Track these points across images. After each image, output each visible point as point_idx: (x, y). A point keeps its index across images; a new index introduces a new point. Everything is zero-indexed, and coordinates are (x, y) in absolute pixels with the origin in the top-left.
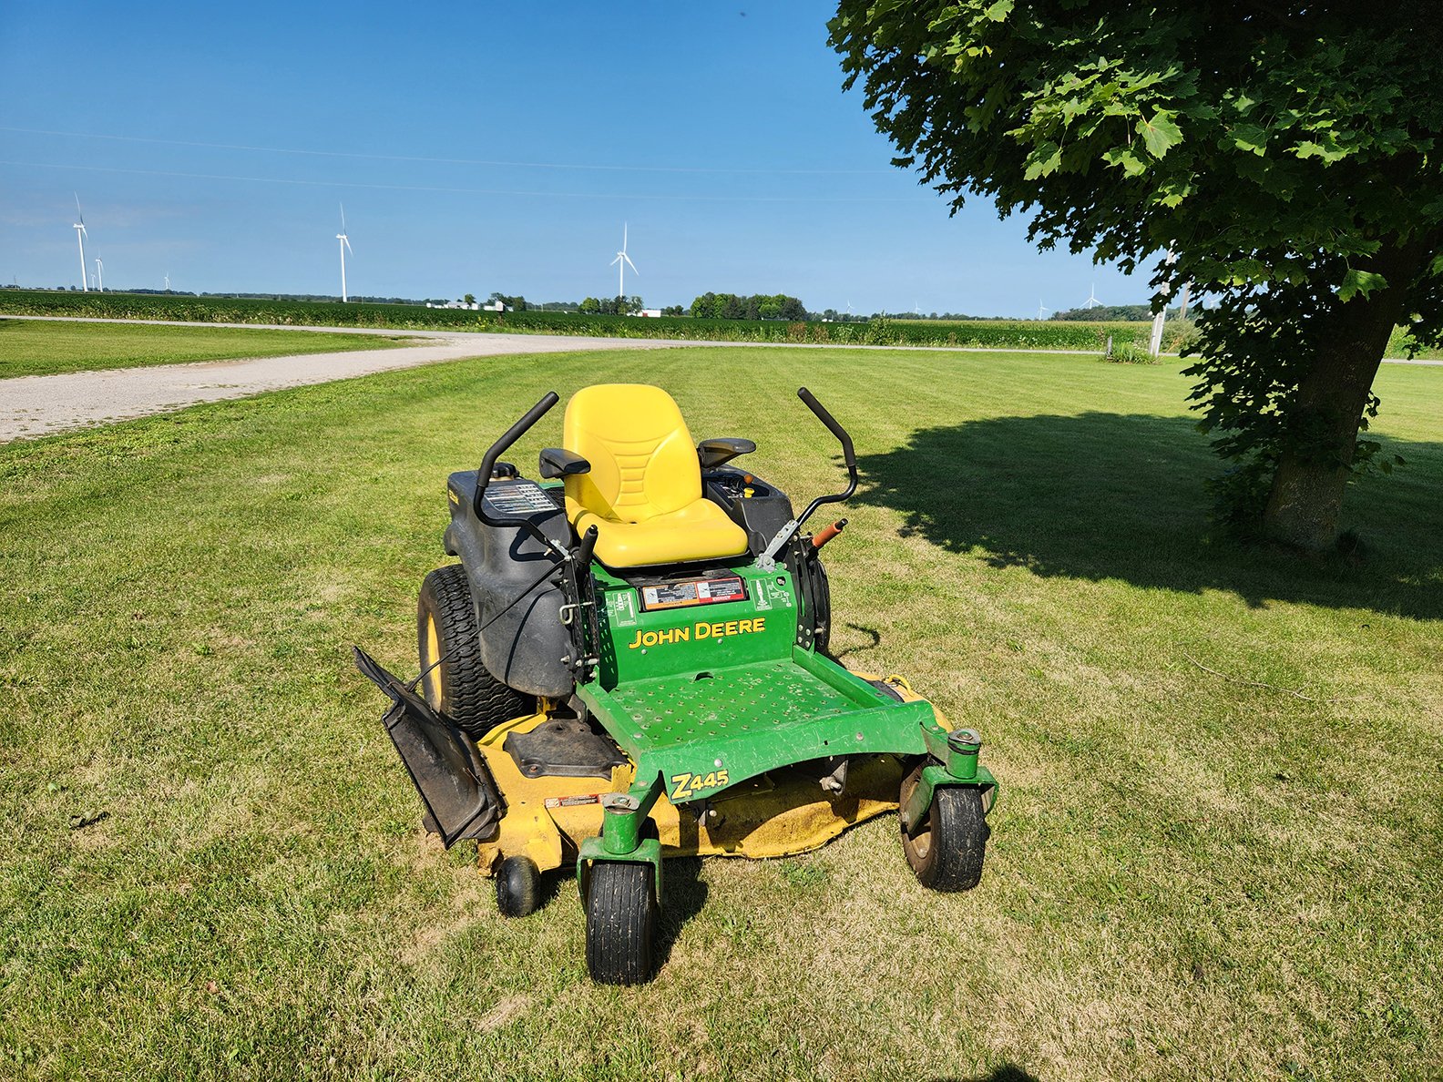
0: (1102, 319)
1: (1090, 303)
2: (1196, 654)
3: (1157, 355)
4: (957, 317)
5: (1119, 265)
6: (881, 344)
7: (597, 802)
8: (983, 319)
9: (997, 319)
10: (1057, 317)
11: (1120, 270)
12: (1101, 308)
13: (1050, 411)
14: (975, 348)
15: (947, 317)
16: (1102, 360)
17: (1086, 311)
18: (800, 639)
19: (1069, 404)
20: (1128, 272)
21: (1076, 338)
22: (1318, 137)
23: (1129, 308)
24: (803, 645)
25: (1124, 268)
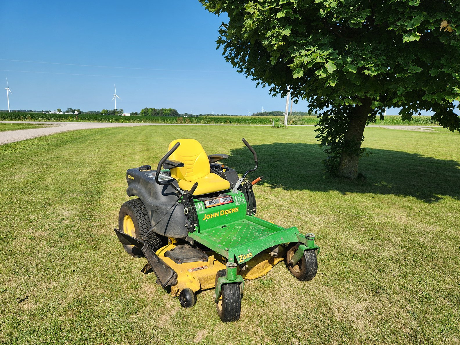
0: (266, 115)
1: (262, 111)
2: (337, 209)
3: (286, 125)
4: (225, 115)
5: (294, 101)
6: (207, 124)
7: (203, 269)
8: (233, 116)
9: (237, 116)
10: (253, 115)
11: (294, 102)
12: (265, 112)
13: (265, 143)
14: (234, 125)
15: (222, 115)
16: (272, 127)
17: (261, 113)
18: (248, 213)
19: (270, 140)
20: (296, 103)
21: (262, 121)
22: (369, 69)
23: (273, 112)
24: (249, 215)
25: (295, 102)
